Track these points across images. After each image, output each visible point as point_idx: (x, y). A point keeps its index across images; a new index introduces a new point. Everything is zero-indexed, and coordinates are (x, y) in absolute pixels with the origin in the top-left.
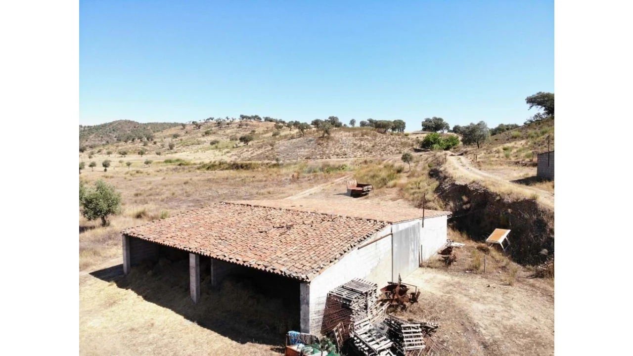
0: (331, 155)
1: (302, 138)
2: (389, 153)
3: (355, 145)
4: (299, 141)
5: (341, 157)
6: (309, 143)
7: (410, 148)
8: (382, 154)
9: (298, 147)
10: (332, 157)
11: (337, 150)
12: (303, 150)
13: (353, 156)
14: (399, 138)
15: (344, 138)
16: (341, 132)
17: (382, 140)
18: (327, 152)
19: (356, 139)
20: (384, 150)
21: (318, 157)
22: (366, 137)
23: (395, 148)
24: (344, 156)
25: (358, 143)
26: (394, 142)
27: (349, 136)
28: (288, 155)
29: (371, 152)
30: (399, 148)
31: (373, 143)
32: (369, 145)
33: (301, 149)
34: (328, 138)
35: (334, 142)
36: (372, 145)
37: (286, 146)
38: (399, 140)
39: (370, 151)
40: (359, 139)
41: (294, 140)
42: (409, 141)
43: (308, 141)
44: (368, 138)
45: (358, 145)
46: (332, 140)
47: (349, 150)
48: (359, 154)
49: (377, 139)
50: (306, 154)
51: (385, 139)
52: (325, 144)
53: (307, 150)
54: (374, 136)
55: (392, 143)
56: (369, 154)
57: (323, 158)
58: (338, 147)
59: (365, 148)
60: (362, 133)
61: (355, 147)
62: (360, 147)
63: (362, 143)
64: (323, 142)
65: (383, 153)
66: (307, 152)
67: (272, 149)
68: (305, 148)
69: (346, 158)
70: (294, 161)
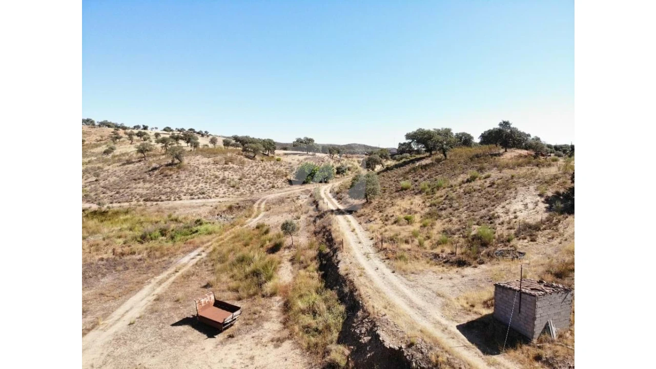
0: (182, 194)
1: (142, 163)
2: (261, 188)
3: (216, 177)
4: (139, 167)
5: (196, 197)
6: (151, 173)
7: (285, 178)
8: (252, 190)
9: (135, 180)
10: (183, 197)
11: (192, 187)
12: (141, 185)
13: (214, 195)
14: (271, 165)
15: (202, 167)
16: (198, 157)
17: (252, 169)
18: (177, 189)
19: (218, 169)
20: (254, 184)
21: (163, 197)
22: (231, 165)
23: (268, 180)
24: (201, 196)
25: (221, 174)
26: (265, 172)
27: (208, 164)
28: (117, 193)
29: (238, 188)
30: (271, 181)
31: (240, 173)
32: (235, 177)
33: (139, 183)
34: (180, 167)
35: (187, 173)
36: (239, 177)
37: (118, 177)
38: (270, 168)
39: (237, 186)
40: (223, 168)
41: (131, 167)
42: (282, 168)
43: (150, 169)
44: (233, 167)
45: (221, 177)
46: (184, 170)
47: (208, 185)
48: (222, 192)
49: (245, 168)
50: (145, 192)
51: (255, 168)
52: (175, 176)
53: (148, 185)
54: (241, 163)
55: (263, 173)
56: (236, 191)
57: (169, 200)
58: (193, 181)
59: (230, 182)
60: (225, 159)
61: (217, 180)
62: (223, 181)
63: (226, 173)
64: (172, 172)
65: (253, 188)
66: (148, 189)
67: (96, 180)
68: (144, 181)
69: (204, 198)
70: (126, 205)
